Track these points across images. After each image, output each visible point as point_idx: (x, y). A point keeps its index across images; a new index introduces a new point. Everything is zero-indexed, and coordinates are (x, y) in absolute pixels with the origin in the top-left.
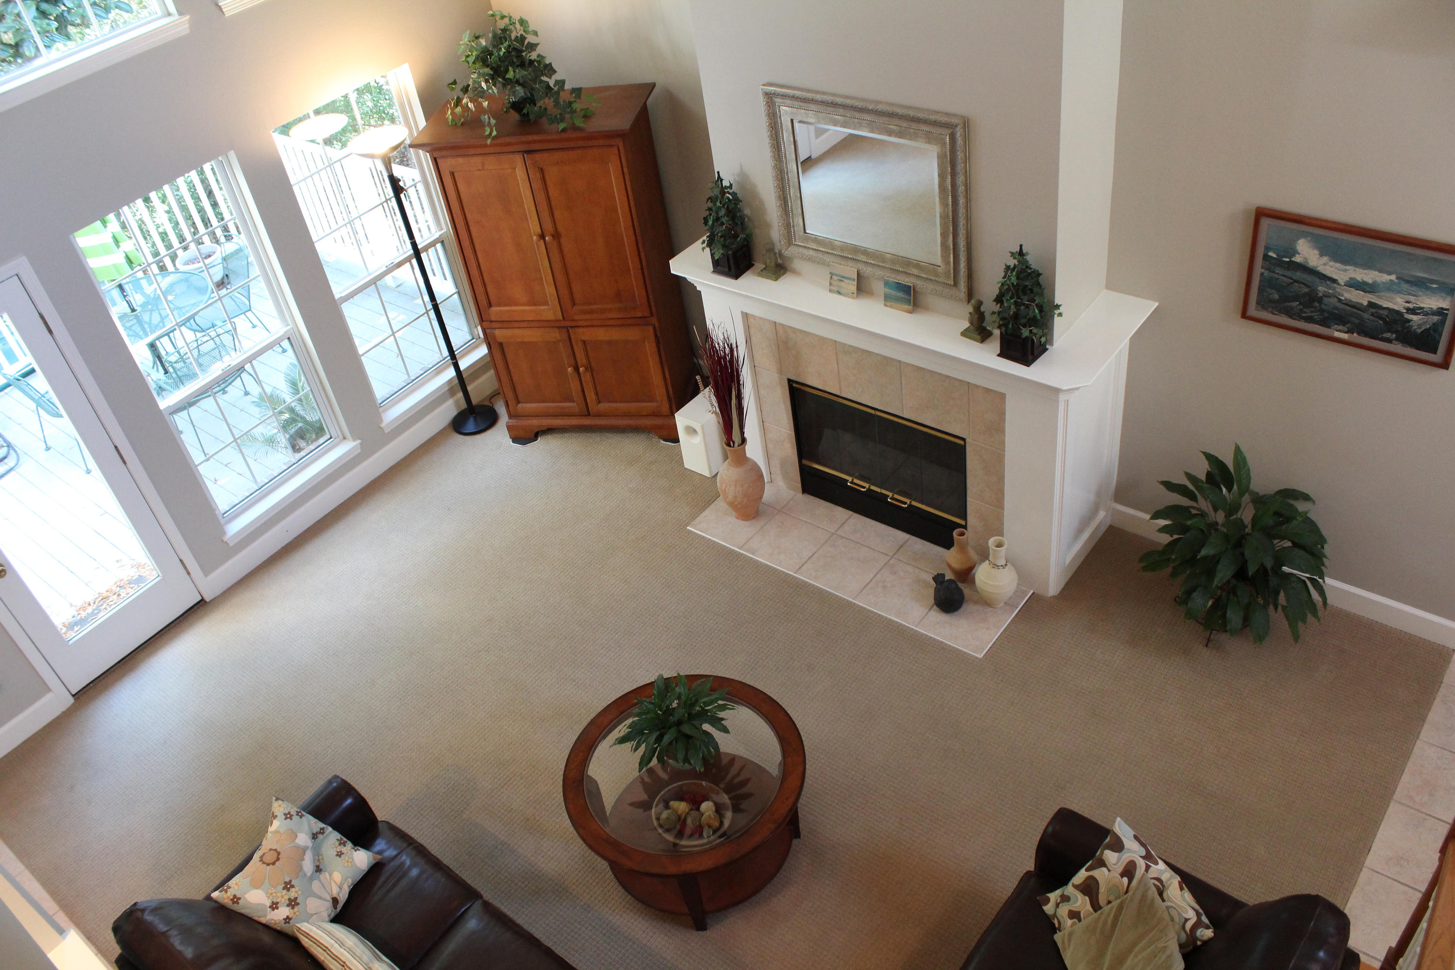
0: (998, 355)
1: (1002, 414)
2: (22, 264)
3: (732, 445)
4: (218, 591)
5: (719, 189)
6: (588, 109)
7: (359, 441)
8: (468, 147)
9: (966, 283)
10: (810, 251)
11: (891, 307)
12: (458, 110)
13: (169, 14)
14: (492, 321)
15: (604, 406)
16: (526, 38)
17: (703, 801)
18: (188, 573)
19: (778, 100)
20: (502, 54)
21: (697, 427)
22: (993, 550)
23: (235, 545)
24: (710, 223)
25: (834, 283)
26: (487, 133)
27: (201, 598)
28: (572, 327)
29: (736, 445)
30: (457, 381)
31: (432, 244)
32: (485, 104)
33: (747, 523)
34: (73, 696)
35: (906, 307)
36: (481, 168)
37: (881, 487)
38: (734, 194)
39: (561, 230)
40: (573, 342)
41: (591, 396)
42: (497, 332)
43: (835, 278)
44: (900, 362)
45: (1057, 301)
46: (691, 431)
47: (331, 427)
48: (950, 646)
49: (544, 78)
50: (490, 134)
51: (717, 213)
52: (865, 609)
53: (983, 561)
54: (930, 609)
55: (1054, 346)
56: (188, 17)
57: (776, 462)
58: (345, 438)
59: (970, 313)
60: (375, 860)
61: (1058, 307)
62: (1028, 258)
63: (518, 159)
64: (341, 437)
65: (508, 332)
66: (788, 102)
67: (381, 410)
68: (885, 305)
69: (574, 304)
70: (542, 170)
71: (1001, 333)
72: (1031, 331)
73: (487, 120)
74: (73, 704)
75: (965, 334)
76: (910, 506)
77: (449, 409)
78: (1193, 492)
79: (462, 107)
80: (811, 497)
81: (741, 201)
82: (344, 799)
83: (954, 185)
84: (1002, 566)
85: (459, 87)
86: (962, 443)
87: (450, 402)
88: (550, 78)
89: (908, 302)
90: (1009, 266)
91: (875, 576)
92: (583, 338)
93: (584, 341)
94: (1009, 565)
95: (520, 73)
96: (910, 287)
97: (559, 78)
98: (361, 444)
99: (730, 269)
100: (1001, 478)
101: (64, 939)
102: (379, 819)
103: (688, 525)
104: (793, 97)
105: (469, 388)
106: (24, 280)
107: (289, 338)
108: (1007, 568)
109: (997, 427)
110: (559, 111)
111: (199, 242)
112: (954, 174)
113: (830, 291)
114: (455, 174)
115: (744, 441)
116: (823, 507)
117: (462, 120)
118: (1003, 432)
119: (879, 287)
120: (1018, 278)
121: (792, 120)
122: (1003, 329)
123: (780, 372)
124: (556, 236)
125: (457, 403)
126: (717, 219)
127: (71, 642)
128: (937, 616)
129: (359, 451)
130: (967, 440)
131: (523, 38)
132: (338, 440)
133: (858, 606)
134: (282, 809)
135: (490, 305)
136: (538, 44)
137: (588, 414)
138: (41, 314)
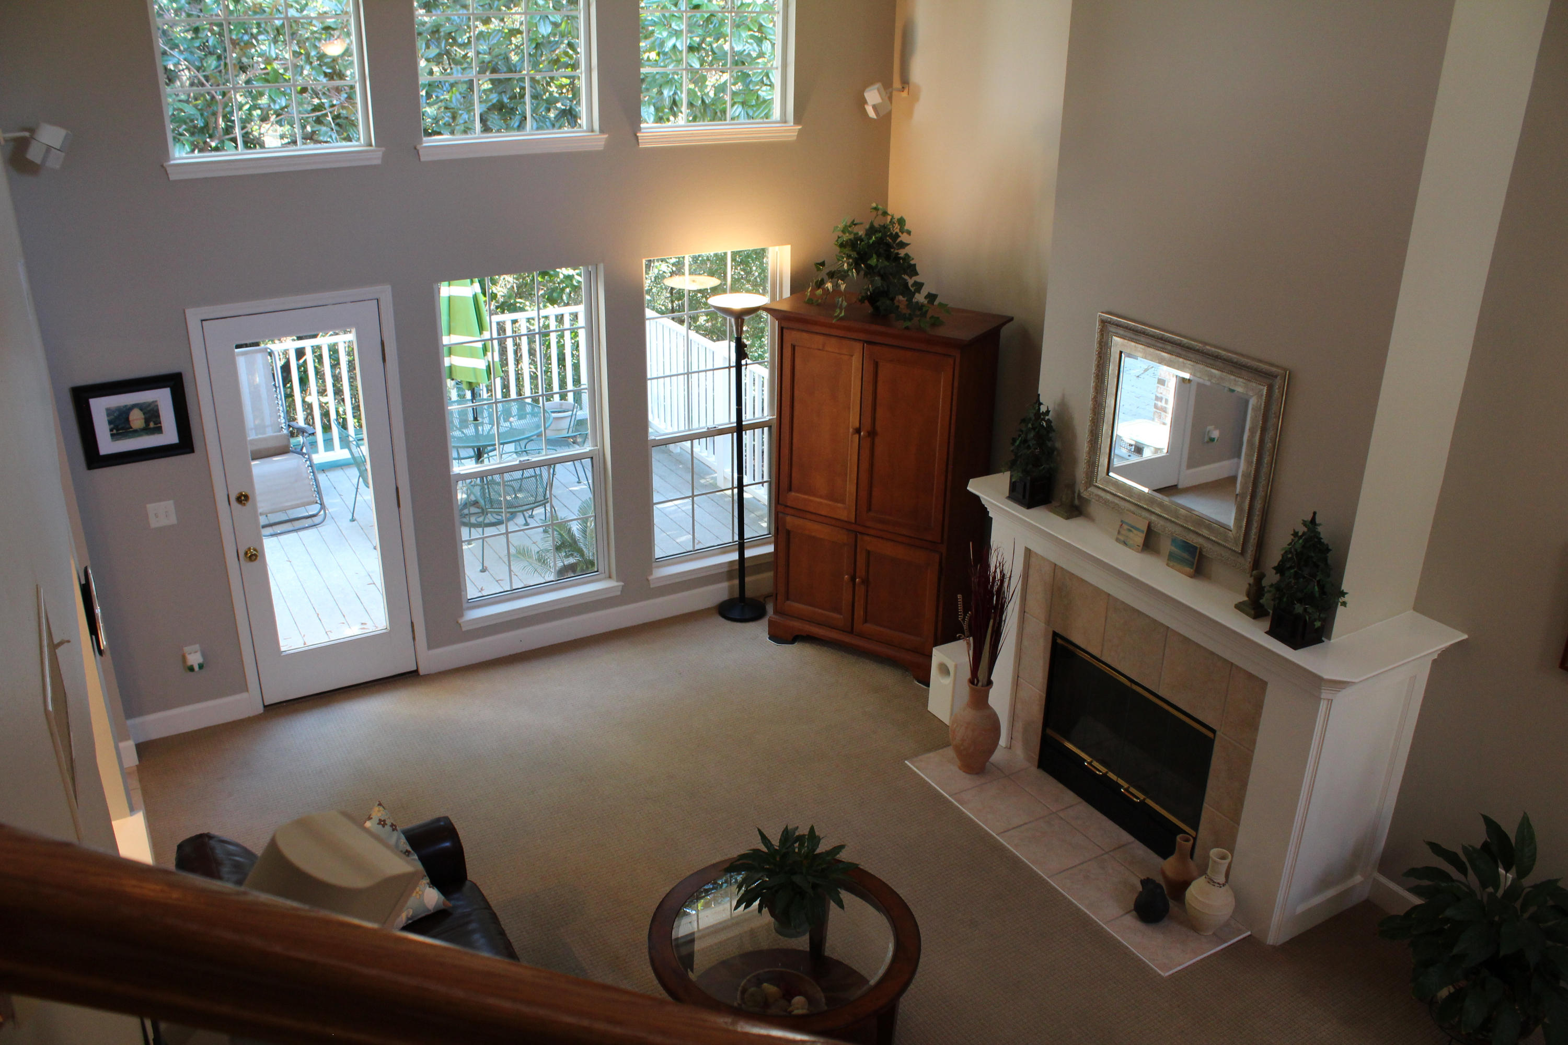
0: (1266, 633)
1: (1259, 706)
2: (385, 292)
3: (976, 682)
4: (434, 669)
5: (1034, 411)
6: (938, 318)
7: (622, 584)
8: (815, 323)
9: (1254, 552)
10: (1108, 494)
11: (1172, 567)
12: (820, 292)
13: (592, 131)
14: (787, 506)
15: (870, 627)
16: (899, 236)
17: (796, 995)
18: (414, 638)
19: (1112, 329)
20: (871, 241)
21: (951, 665)
22: (1215, 862)
23: (467, 631)
24: (1018, 443)
25: (1123, 532)
26: (836, 314)
27: (415, 668)
28: (861, 533)
29: (980, 684)
30: (737, 567)
31: (760, 425)
32: (843, 287)
33: (968, 776)
34: (265, 706)
35: (1188, 569)
36: (821, 348)
37: (1118, 776)
38: (1049, 422)
39: (878, 428)
40: (858, 550)
41: (859, 612)
42: (789, 519)
43: (1125, 527)
44: (1168, 628)
45: (1344, 587)
46: (944, 670)
47: (601, 565)
48: (1134, 954)
49: (906, 277)
50: (838, 315)
51: (1026, 435)
52: (1057, 890)
53: (1201, 875)
54: (1127, 913)
55: (1332, 641)
56: (606, 136)
57: (1019, 725)
58: (610, 577)
59: (1250, 584)
60: (444, 904)
61: (1343, 594)
62: (1319, 529)
63: (858, 347)
64: (608, 575)
65: (799, 522)
66: (1121, 332)
67: (654, 564)
68: (1167, 565)
69: (869, 509)
70: (876, 365)
71: (1274, 605)
72: (1305, 610)
73: (840, 302)
74: (261, 714)
75: (1239, 607)
76: (1143, 802)
77: (721, 592)
78: (1464, 863)
79: (824, 289)
80: (1046, 775)
81: (1054, 431)
82: (444, 840)
83: (1262, 441)
84: (1218, 883)
85: (826, 270)
86: (1210, 735)
87: (725, 585)
88: (911, 278)
89: (1191, 564)
90: (1298, 533)
91: (1082, 863)
92: (869, 548)
93: (868, 552)
94: (1227, 886)
95: (883, 263)
96: (1196, 548)
97: (919, 280)
98: (623, 586)
99: (1024, 497)
100: (1244, 785)
101: (131, 815)
102: (469, 878)
103: (906, 759)
104: (1127, 328)
105: (747, 579)
106: (382, 307)
107: (592, 458)
108: (1223, 889)
109: (1251, 723)
110: (909, 312)
111: (563, 397)
112: (1264, 430)
113: (1117, 540)
114: (796, 348)
115: (990, 683)
116: (1053, 786)
117: (820, 301)
118: (1257, 729)
119: (1166, 546)
120: (1303, 546)
121: (1121, 353)
122: (1277, 602)
123: (1048, 622)
124: (872, 434)
125: (731, 588)
126: (1025, 441)
127: (284, 654)
128: (1131, 921)
129: (619, 593)
130: (1218, 733)
131: (897, 236)
132: (603, 576)
133: (1051, 885)
134: (379, 814)
135: (790, 489)
136: (908, 244)
137: (851, 632)
138: (383, 342)
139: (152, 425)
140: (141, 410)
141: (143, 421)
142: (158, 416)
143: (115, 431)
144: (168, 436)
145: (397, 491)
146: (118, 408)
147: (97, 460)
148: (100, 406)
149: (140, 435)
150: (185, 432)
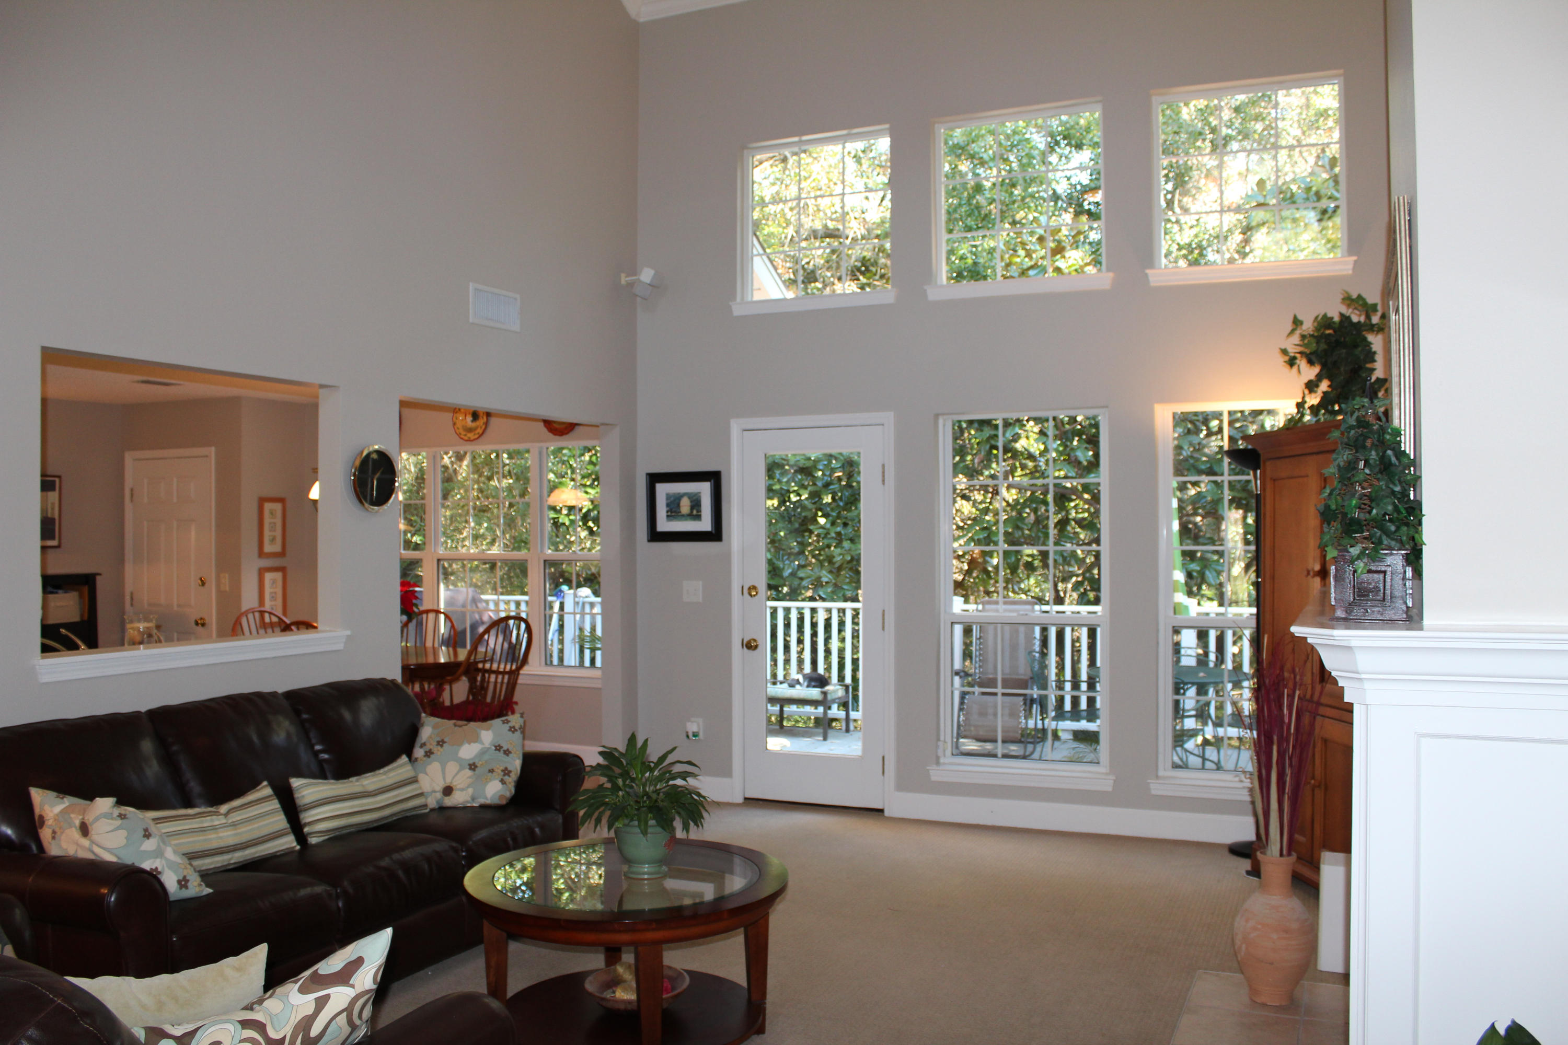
2: (891, 420)
4: (898, 813)
7: (1113, 778)
8: (1285, 444)
18: (883, 774)
23: (935, 782)
27: (882, 807)
28: (1317, 715)
34: (745, 798)
36: (1290, 474)
40: (1316, 738)
41: (1318, 832)
56: (1112, 274)
60: (498, 800)
69: (1322, 680)
74: (739, 804)
92: (1325, 735)
93: (1325, 740)
103: (1203, 969)
106: (886, 433)
114: (1275, 482)
129: (1109, 789)
138: (883, 466)
139: (695, 512)
140: (689, 498)
141: (689, 508)
142: (700, 505)
143: (669, 513)
144: (705, 524)
145: (883, 615)
146: (674, 495)
147: (656, 536)
148: (663, 490)
149: (686, 520)
150: (715, 535)
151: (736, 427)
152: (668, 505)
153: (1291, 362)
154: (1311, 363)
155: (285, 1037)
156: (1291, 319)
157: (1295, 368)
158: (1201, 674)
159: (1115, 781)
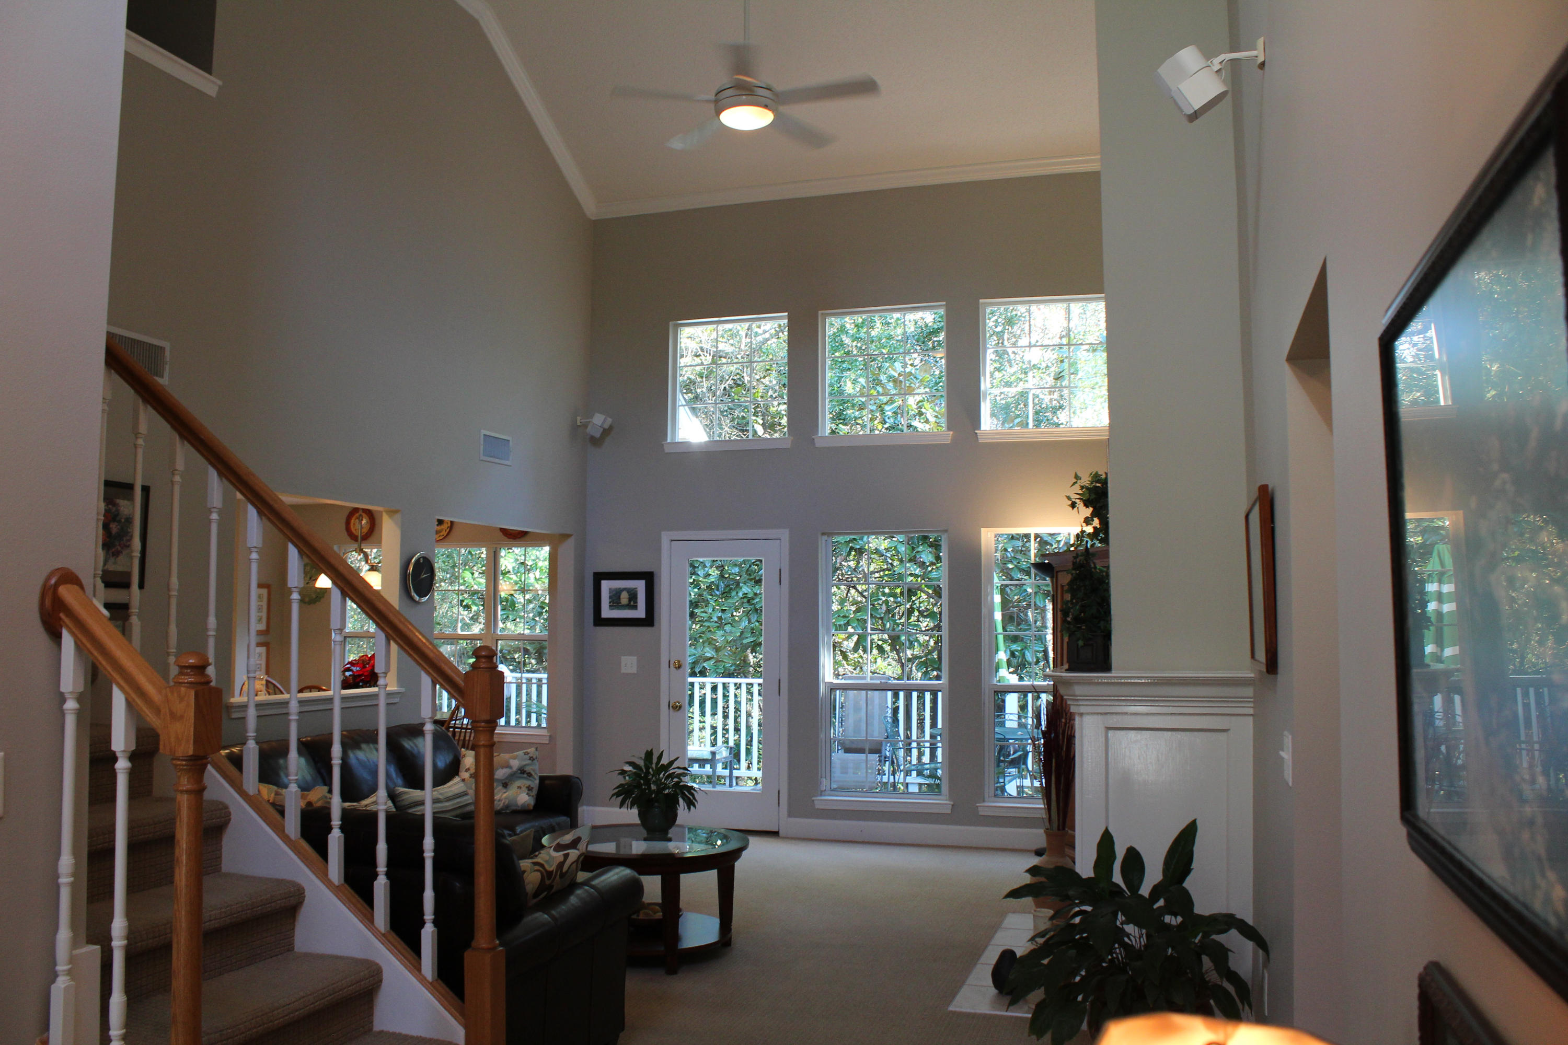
2: (785, 534)
4: (790, 834)
7: (951, 803)
18: (779, 804)
23: (818, 809)
27: (777, 830)
56: (951, 433)
58: (944, 794)
103: (1012, 913)
106: (782, 545)
107: (941, 691)
129: (949, 811)
132: (943, 797)
138: (780, 570)
139: (632, 603)
140: (628, 592)
141: (628, 600)
142: (636, 598)
143: (611, 604)
144: (640, 613)
145: (780, 683)
146: (616, 589)
147: (599, 621)
148: (606, 586)
149: (625, 609)
150: (649, 620)
151: (665, 537)
152: (610, 597)
153: (1073, 505)
154: (1086, 505)
155: (553, 871)
156: (1073, 475)
157: (1076, 509)
158: (1020, 733)
159: (953, 805)
